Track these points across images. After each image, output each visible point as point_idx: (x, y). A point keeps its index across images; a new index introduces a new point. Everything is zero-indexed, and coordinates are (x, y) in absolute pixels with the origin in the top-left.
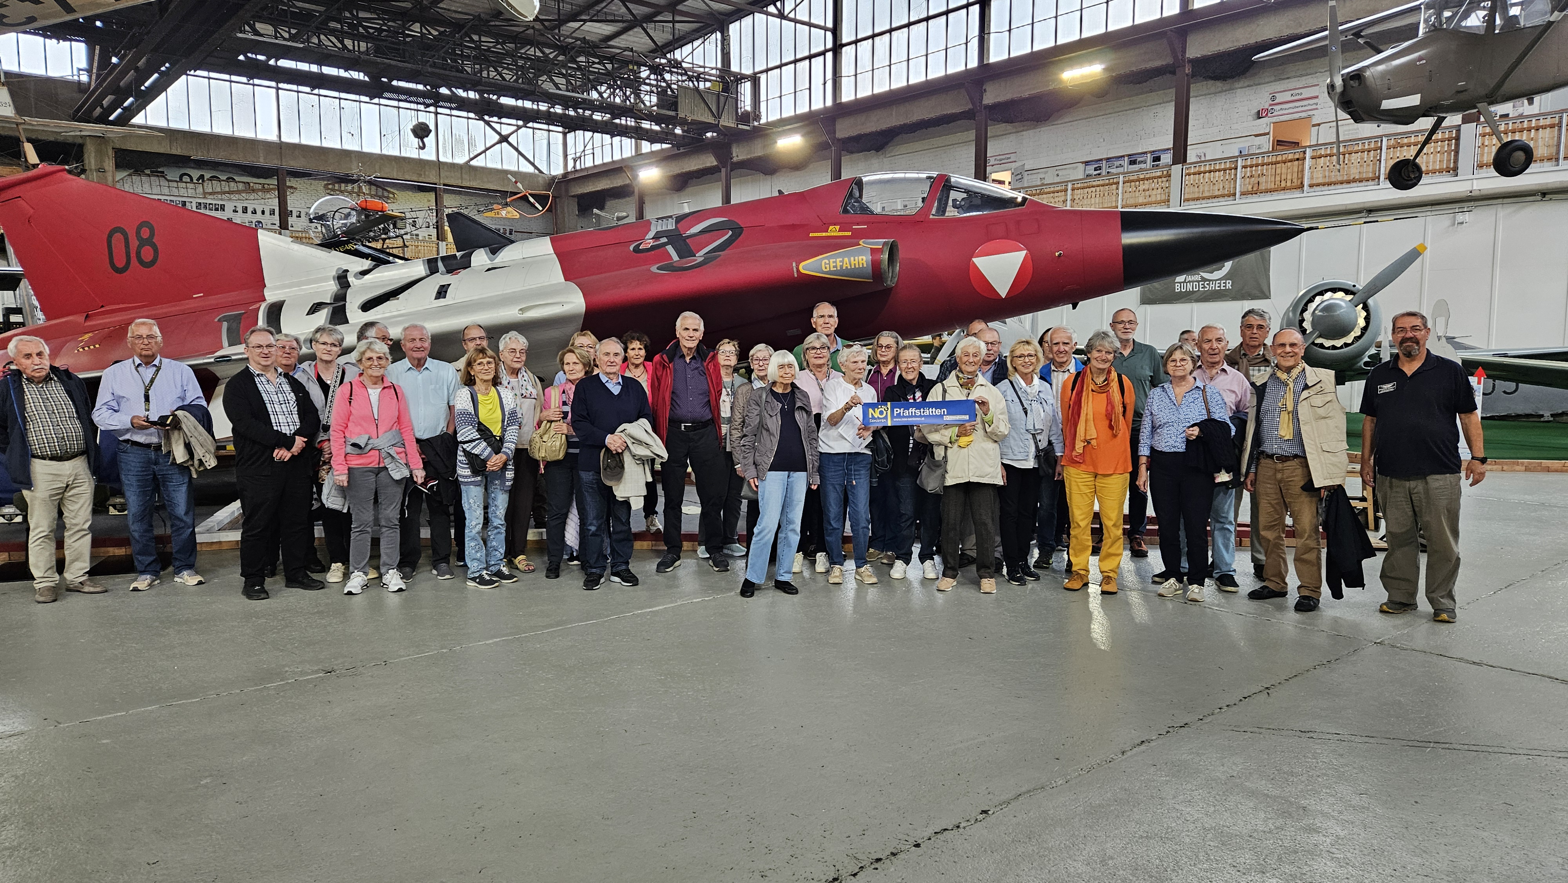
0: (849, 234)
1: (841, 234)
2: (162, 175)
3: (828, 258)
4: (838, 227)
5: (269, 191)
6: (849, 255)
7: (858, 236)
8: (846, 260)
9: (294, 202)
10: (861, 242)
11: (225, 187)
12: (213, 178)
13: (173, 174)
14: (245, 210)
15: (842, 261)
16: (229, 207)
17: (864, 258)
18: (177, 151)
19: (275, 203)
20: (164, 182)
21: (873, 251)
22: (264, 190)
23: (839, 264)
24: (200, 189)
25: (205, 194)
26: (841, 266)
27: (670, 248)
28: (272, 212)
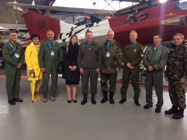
0: (175, 14)
1: (173, 15)
2: (57, 14)
3: (169, 20)
4: (172, 13)
5: (72, 16)
6: (174, 19)
7: (177, 15)
8: (174, 20)
9: (75, 18)
10: (178, 16)
11: (65, 15)
12: (64, 14)
13: (58, 14)
14: (68, 19)
15: (173, 21)
16: (66, 19)
17: (179, 20)
18: (59, 10)
19: (72, 18)
20: (57, 15)
21: (181, 18)
22: (71, 16)
23: (172, 21)
24: (62, 16)
25: (63, 17)
26: (172, 22)
27: (132, 20)
28: (72, 19)
